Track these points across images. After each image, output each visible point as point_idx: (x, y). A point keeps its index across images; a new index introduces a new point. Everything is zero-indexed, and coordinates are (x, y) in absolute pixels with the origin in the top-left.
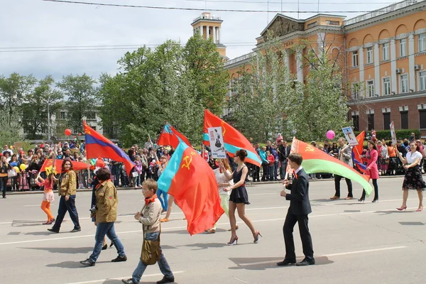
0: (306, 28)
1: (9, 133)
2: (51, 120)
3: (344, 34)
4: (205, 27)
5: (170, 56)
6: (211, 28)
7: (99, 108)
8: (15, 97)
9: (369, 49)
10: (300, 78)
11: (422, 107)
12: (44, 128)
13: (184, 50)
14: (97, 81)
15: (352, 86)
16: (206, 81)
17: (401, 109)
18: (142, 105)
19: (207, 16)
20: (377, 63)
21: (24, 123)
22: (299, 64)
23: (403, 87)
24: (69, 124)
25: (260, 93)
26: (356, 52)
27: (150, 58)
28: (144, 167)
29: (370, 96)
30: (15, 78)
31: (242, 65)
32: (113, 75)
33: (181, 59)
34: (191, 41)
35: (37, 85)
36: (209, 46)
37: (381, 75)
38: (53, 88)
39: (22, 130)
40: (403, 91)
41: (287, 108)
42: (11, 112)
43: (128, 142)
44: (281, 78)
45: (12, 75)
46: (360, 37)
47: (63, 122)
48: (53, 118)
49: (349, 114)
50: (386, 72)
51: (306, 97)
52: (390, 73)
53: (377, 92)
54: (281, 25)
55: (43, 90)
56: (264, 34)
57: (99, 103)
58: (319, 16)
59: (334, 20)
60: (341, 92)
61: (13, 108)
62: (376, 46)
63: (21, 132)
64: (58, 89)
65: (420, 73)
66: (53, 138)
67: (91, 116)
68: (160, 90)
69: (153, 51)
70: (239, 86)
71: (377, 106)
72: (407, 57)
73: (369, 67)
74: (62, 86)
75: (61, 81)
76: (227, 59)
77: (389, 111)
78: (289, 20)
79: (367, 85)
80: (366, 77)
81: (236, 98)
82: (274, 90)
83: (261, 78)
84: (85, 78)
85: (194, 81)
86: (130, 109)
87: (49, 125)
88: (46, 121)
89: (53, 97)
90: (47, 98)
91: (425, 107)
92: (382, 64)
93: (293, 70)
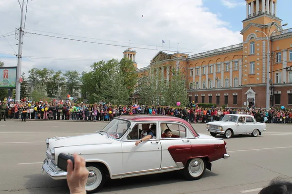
0: (172, 58)
1: (41, 94)
3: (188, 62)
4: (129, 54)
5: (112, 66)
6: (131, 55)
7: (80, 86)
8: (45, 78)
9: (197, 69)
10: (168, 79)
12: (56, 93)
13: (119, 63)
14: (81, 74)
15: (190, 84)
16: (128, 77)
17: (209, 95)
18: (99, 86)
19: (130, 50)
20: (200, 75)
21: (48, 89)
22: (168, 73)
23: (210, 86)
24: (67, 92)
25: (151, 84)
26: (192, 70)
27: (105, 66)
28: (98, 113)
29: (197, 89)
30: (45, 70)
31: (144, 71)
32: (88, 72)
33: (118, 67)
34: (123, 59)
35: (54, 74)
36: (130, 63)
37: (202, 80)
38: (61, 76)
39: (46, 93)
40: (211, 88)
41: (162, 91)
42: (42, 85)
43: (92, 101)
44: (160, 78)
45: (44, 69)
46: (194, 63)
47: (64, 91)
48: (60, 88)
49: (188, 95)
51: (170, 87)
52: (205, 79)
53: (200, 87)
54: (161, 56)
55: (57, 76)
56: (154, 59)
57: (81, 83)
58: (177, 54)
59: (184, 56)
60: (185, 86)
61: (44, 83)
62: (200, 68)
63: (46, 94)
64: (63, 76)
65: (218, 81)
66: (59, 97)
67: (77, 89)
69: (106, 63)
70: (142, 80)
71: (199, 93)
72: (213, 74)
73: (197, 77)
74: (66, 75)
75: (65, 73)
76: (137, 69)
77: (204, 95)
78: (165, 54)
79: (196, 84)
80: (195, 80)
81: (140, 85)
82: (157, 83)
83: (152, 78)
84: (75, 72)
86: (94, 87)
87: (58, 91)
88: (57, 90)
89: (61, 80)
90: (58, 80)
91: (219, 95)
92: (202, 75)
93: (165, 75)
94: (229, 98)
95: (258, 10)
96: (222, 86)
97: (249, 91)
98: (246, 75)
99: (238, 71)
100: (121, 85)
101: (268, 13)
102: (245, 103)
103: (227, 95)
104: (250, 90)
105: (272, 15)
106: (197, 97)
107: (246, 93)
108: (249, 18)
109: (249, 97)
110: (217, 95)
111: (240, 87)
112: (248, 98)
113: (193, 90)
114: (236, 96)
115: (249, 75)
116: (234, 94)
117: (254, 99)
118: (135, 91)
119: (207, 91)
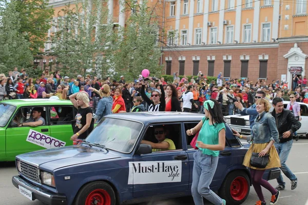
10: (121, 23)
11: (227, 58)
15: (168, 34)
17: (209, 59)
20: (191, 15)
22: (122, 8)
23: (212, 39)
25: (82, 32)
26: (174, 3)
29: (183, 44)
31: (68, 4)
37: (195, 25)
40: (212, 42)
41: (106, 48)
50: (199, 24)
52: (202, 25)
53: (190, 41)
65: (228, 28)
71: (189, 53)
72: (217, 13)
73: (185, 17)
77: (198, 59)
79: (181, 34)
80: (181, 27)
81: (58, 34)
82: (96, 30)
85: (18, 14)
91: (230, 58)
92: (195, 16)
93: (116, 14)
94: (249, 66)
96: (237, 39)
97: (292, 51)
98: (287, 16)
99: (271, 7)
100: (13, 33)
102: (283, 77)
103: (247, 58)
104: (296, 49)
106: (184, 61)
107: (285, 56)
109: (292, 63)
110: (225, 58)
111: (274, 42)
112: (289, 67)
113: (176, 47)
114: (266, 61)
115: (294, 17)
116: (261, 58)
117: (303, 67)
118: (48, 46)
119: (204, 50)
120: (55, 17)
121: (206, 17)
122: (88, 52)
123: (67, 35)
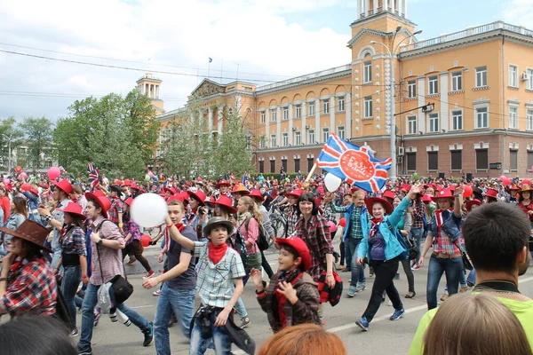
0: (227, 90)
2: (12, 155)
4: (147, 85)
5: (112, 105)
6: (152, 86)
9: (273, 110)
10: (220, 131)
12: (5, 161)
13: (124, 102)
14: (55, 123)
15: (260, 138)
17: (295, 158)
18: (86, 145)
19: (150, 76)
20: (279, 122)
22: (220, 117)
23: (297, 141)
24: (29, 158)
26: (264, 112)
27: (96, 107)
29: (273, 146)
31: (173, 118)
33: (121, 109)
34: (130, 95)
36: (145, 100)
37: (282, 130)
38: (15, 126)
40: (297, 144)
46: (267, 101)
47: (23, 156)
48: (14, 153)
50: (285, 129)
52: (288, 130)
53: (278, 143)
54: (207, 88)
55: (6, 128)
56: (193, 93)
58: (236, 83)
59: (248, 87)
62: (279, 109)
64: (20, 129)
65: (310, 131)
68: (102, 134)
69: (98, 100)
71: (278, 153)
73: (273, 124)
74: (24, 126)
75: (22, 122)
76: (164, 112)
77: (286, 158)
78: (213, 84)
79: (271, 138)
80: (271, 132)
81: (166, 142)
84: (44, 121)
85: (131, 128)
86: (76, 148)
87: (9, 158)
88: (7, 155)
89: (15, 136)
90: (9, 136)
91: (313, 157)
92: (282, 122)
93: (215, 123)
95: (376, 6)
96: (318, 140)
98: (357, 120)
99: (345, 113)
100: (127, 143)
101: (393, 11)
105: (400, 15)
106: (274, 161)
108: (362, 20)
110: (308, 157)
113: (267, 148)
115: (363, 120)
118: (157, 154)
119: (291, 151)
120: (164, 129)
121: (291, 123)
122: (190, 156)
123: (173, 143)
